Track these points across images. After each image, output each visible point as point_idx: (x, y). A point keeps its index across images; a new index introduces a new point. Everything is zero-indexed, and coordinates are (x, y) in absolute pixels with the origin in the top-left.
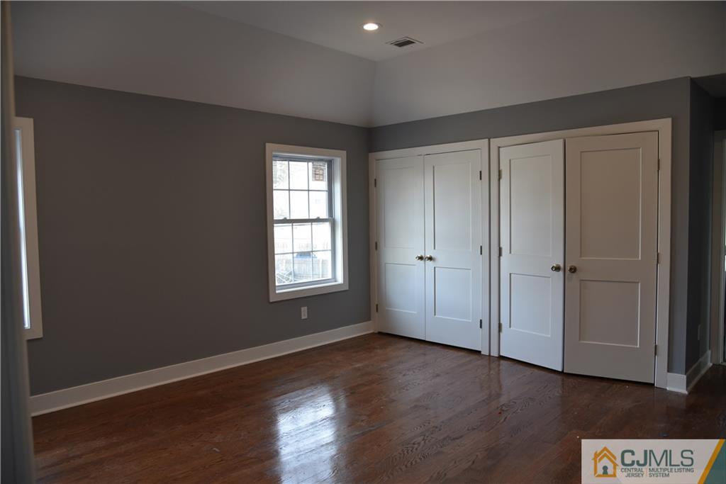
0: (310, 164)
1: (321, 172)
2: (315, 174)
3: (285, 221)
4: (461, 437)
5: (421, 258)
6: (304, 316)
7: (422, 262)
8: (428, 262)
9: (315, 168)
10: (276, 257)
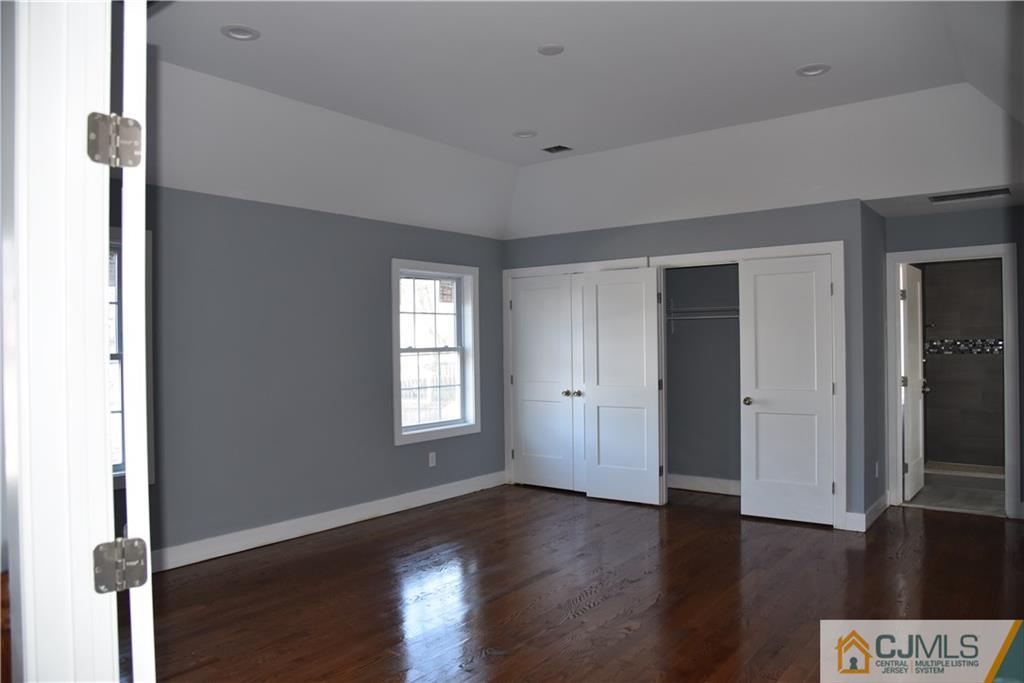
0: (438, 282)
1: (449, 292)
2: (443, 294)
3: (410, 350)
4: (639, 580)
5: (567, 393)
6: (432, 462)
7: (569, 398)
8: (576, 398)
9: (443, 288)
10: (403, 392)
